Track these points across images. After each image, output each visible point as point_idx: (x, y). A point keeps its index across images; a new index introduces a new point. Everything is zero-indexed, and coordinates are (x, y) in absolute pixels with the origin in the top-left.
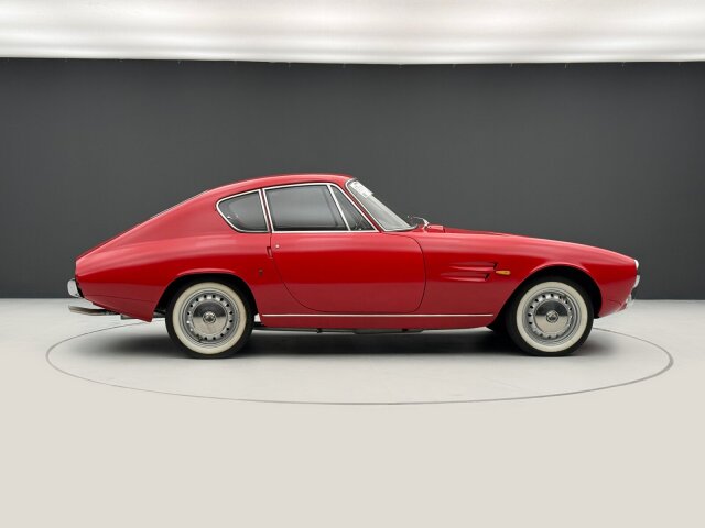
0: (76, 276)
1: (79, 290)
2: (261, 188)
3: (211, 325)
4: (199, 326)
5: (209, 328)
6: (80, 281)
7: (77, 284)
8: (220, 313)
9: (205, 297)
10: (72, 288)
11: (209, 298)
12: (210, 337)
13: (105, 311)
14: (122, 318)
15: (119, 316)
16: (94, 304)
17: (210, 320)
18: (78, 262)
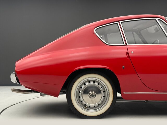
0: (16, 71)
1: (17, 79)
2: (119, 21)
3: (93, 99)
4: (86, 99)
5: (92, 101)
6: (17, 74)
7: (16, 76)
8: (98, 92)
9: (89, 82)
10: (13, 78)
11: (92, 83)
12: (92, 106)
13: (32, 91)
14: (41, 95)
15: (39, 94)
16: (26, 87)
17: (93, 96)
18: (17, 63)
